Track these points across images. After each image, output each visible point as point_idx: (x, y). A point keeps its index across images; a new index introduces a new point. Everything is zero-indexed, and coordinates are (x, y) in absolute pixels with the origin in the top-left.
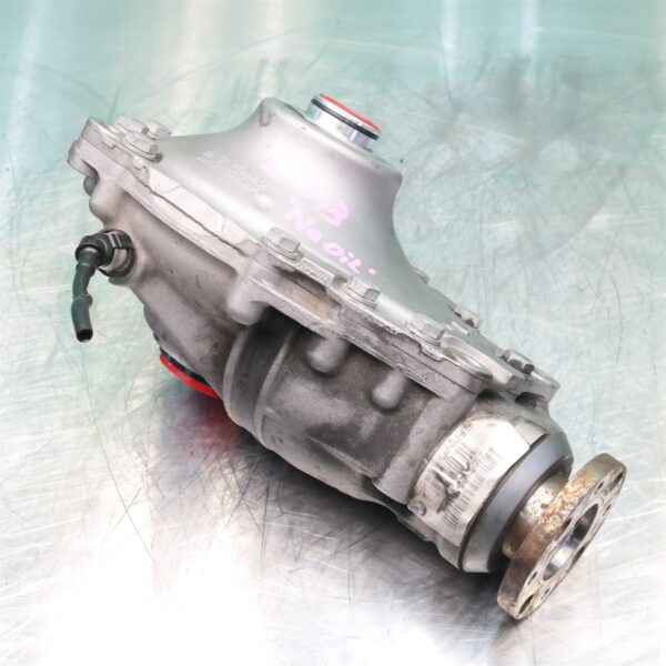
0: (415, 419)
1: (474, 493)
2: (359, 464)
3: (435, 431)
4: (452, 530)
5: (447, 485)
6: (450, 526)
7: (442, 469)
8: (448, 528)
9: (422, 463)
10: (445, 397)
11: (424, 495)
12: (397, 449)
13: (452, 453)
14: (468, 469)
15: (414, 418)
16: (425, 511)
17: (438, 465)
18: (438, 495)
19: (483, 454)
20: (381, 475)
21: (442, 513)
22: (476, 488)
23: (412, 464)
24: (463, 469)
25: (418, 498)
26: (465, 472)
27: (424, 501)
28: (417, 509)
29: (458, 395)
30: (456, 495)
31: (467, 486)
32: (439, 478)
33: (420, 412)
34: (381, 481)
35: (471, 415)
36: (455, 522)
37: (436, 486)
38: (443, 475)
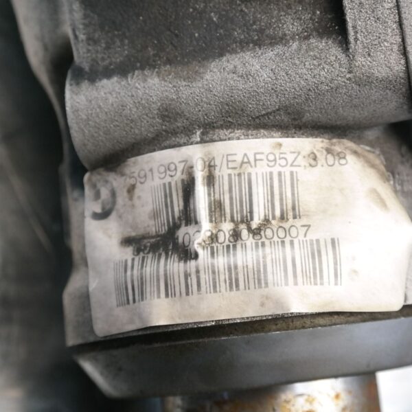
0: (258, 44)
1: (223, 287)
2: (78, 15)
3: (272, 102)
4: (113, 301)
5: (188, 216)
6: (118, 288)
7: (210, 180)
8: (112, 287)
9: (188, 131)
10: (360, 60)
11: (131, 190)
12: (169, 62)
13: (258, 173)
14: (256, 232)
15: (261, 39)
16: (104, 215)
17: (210, 167)
18: (155, 215)
19: (312, 235)
20: (93, 75)
21: (128, 253)
22: (234, 284)
23: (168, 113)
24: (247, 221)
25: (116, 181)
26: (245, 233)
27: (122, 199)
28: (97, 195)
29: (386, 83)
30: (187, 254)
31: (221, 261)
32: (188, 189)
33: (282, 40)
34: (85, 85)
35: (359, 140)
36: (132, 293)
37: (168, 195)
38: (201, 191)
